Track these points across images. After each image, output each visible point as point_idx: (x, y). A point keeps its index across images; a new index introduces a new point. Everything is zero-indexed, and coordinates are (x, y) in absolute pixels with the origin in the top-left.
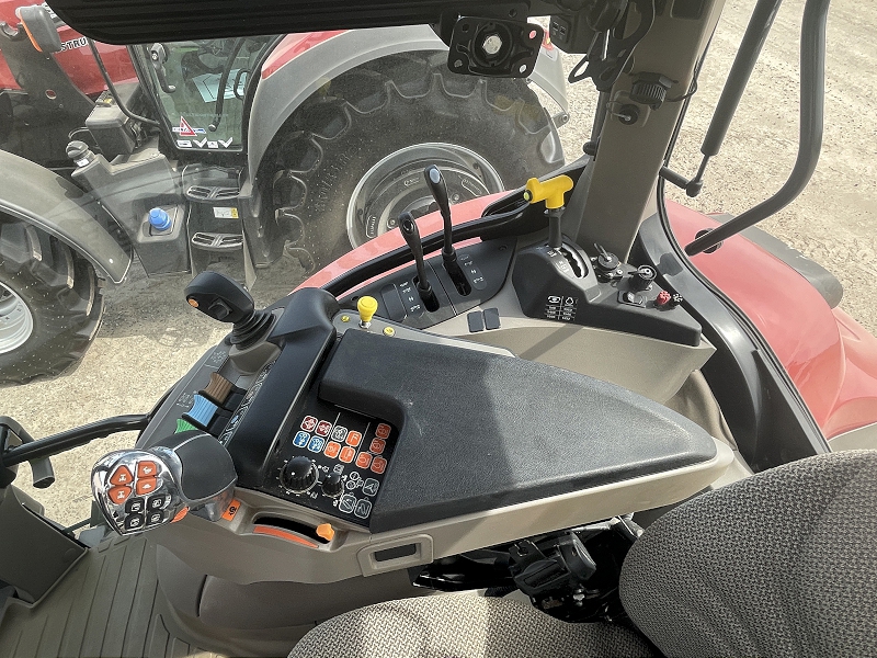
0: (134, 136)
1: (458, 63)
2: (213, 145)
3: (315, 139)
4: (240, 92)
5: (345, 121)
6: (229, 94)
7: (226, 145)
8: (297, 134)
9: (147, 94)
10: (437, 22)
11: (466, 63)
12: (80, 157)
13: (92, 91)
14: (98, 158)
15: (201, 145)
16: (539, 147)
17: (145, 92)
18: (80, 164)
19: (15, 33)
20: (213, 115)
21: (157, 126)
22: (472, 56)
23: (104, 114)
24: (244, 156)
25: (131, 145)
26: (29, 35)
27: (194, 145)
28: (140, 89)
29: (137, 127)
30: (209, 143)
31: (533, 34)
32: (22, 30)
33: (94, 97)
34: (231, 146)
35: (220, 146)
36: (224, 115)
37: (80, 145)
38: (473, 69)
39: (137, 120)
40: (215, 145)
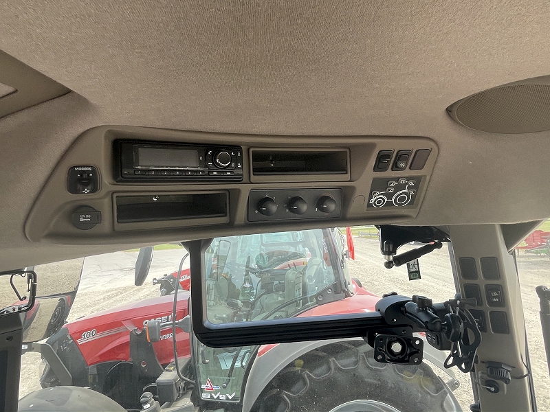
0: (179, 390)
1: (380, 357)
2: (223, 397)
3: (286, 395)
4: (244, 364)
5: (305, 383)
6: (238, 364)
7: (230, 398)
8: (275, 391)
9: (193, 364)
10: (365, 336)
11: (383, 356)
12: (146, 403)
13: (164, 362)
14: (156, 403)
15: (215, 397)
16: (442, 406)
17: (192, 363)
18: (145, 407)
19: (139, 333)
20: (226, 378)
21: (193, 384)
22: (386, 353)
23: (167, 376)
24: (240, 405)
25: (176, 395)
26: (148, 334)
27: (212, 397)
28: (190, 361)
29: (182, 384)
30: (221, 396)
31: (417, 342)
32: (144, 332)
33: (165, 366)
34: (233, 399)
35: (227, 398)
36: (232, 378)
37: (149, 394)
38: (388, 359)
39: (183, 380)
40: (224, 398)
